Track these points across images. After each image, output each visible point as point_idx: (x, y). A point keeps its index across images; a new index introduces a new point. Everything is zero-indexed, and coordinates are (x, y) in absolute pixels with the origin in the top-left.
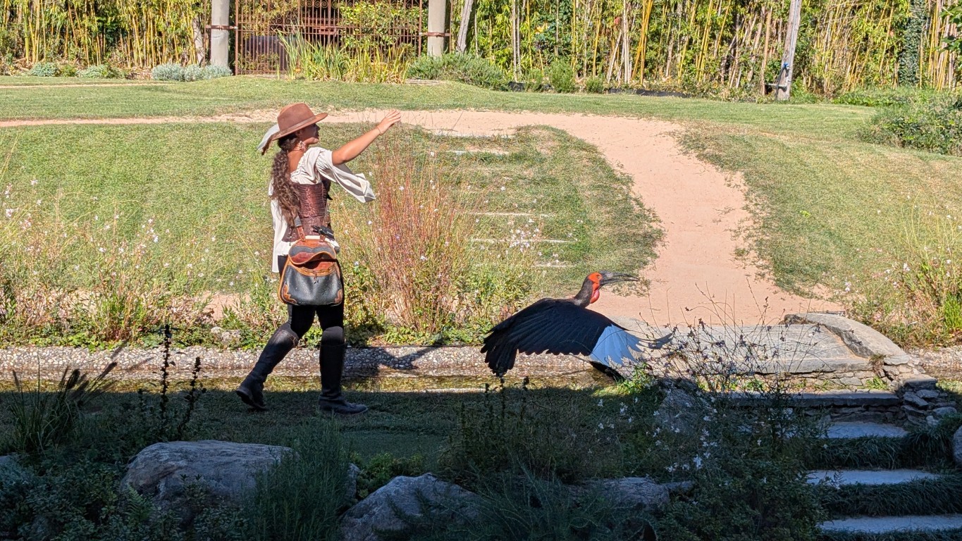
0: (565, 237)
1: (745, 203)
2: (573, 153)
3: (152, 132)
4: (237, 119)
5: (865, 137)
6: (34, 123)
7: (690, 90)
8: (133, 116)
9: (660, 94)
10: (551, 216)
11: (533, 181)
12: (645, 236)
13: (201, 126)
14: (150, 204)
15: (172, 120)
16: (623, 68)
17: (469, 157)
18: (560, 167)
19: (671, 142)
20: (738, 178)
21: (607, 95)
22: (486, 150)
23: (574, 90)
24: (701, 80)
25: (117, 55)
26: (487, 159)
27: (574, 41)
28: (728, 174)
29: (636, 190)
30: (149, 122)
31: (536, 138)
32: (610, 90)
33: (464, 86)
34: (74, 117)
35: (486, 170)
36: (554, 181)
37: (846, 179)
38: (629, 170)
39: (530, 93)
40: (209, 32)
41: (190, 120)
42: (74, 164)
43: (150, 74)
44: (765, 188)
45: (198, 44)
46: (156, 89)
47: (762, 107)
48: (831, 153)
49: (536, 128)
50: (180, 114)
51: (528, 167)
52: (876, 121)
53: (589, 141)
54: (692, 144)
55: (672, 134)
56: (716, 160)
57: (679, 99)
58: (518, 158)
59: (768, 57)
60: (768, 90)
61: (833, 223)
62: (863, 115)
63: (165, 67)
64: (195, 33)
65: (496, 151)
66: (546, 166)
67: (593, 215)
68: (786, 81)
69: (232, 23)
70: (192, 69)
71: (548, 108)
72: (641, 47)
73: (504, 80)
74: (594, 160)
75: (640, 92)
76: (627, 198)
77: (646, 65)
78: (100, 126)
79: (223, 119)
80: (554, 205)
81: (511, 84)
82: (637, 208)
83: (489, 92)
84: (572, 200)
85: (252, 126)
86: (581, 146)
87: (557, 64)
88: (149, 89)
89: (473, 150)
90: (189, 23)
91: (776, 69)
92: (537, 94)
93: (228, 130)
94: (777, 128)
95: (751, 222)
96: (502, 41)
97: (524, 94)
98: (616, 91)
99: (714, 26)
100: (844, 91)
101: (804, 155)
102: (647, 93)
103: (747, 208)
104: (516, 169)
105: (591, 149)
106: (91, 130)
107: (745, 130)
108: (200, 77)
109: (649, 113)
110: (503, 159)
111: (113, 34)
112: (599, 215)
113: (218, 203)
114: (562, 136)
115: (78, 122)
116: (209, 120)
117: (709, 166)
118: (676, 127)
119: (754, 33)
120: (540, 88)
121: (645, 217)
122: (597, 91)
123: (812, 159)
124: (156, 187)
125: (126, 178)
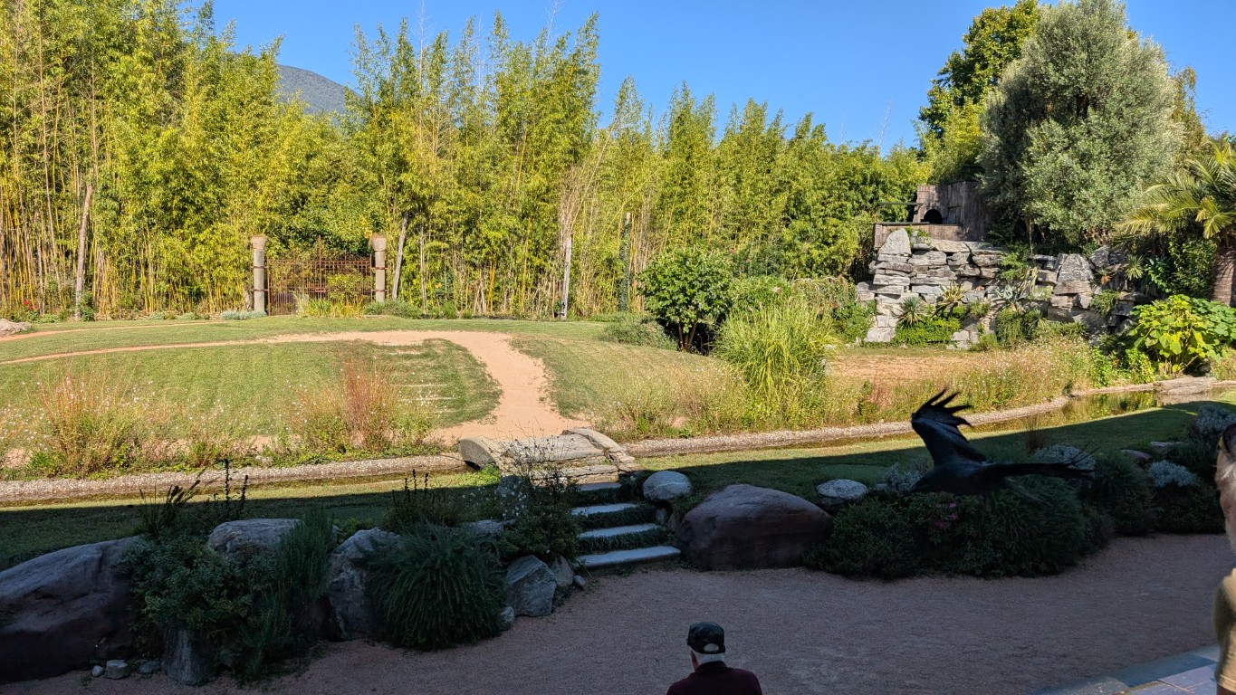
0: (451, 396)
1: (543, 374)
2: (454, 352)
3: (220, 350)
4: (270, 341)
5: (602, 338)
6: (150, 348)
7: (517, 316)
8: (209, 342)
9: (502, 318)
10: (444, 385)
11: (434, 367)
12: (494, 393)
13: (247, 346)
14: (220, 390)
15: (232, 343)
16: (482, 306)
17: (399, 357)
18: (448, 359)
19: (506, 344)
20: (540, 361)
21: (474, 320)
22: (408, 352)
23: (456, 317)
24: (522, 311)
25: (200, 307)
26: (408, 357)
27: (455, 292)
28: (535, 359)
29: (488, 370)
30: (218, 344)
31: (434, 345)
32: (475, 317)
33: (396, 318)
34: (175, 344)
35: (408, 363)
36: (445, 367)
37: (592, 360)
38: (484, 360)
39: (433, 320)
40: (253, 293)
41: (242, 343)
42: (175, 370)
43: (218, 318)
44: (553, 366)
45: (247, 300)
46: (223, 325)
47: (553, 324)
48: (585, 347)
49: (434, 339)
50: (237, 339)
51: (431, 360)
52: (606, 330)
53: (463, 345)
54: (516, 345)
55: (506, 340)
56: (528, 353)
57: (512, 321)
58: (426, 356)
59: (555, 298)
60: (556, 315)
61: (587, 382)
62: (602, 326)
63: (229, 312)
64: (245, 294)
65: (414, 353)
66: (440, 359)
67: (466, 384)
68: (565, 311)
69: (266, 287)
70: (243, 313)
71: (443, 328)
72: (490, 295)
73: (419, 314)
74: (465, 355)
75: (491, 317)
76: (483, 374)
77: (494, 303)
78: (190, 348)
79: (261, 341)
80: (445, 379)
81: (423, 315)
82: (489, 379)
83: (410, 320)
84: (455, 377)
85: (277, 345)
86: (459, 348)
87: (447, 305)
88: (218, 325)
89: (401, 353)
90: (240, 288)
91: (560, 306)
92: (437, 320)
93: (263, 347)
94: (559, 335)
95: (546, 384)
96: (416, 293)
97: (430, 320)
98: (479, 317)
99: (527, 284)
100: (593, 315)
101: (572, 349)
102: (495, 318)
103: (544, 376)
104: (424, 362)
105: (464, 349)
106: (184, 351)
107: (543, 336)
108: (248, 318)
109: (493, 329)
110: (417, 357)
111: (198, 296)
112: (469, 383)
113: (258, 387)
114: (448, 343)
115: (176, 346)
116: (253, 342)
117: (525, 356)
118: (508, 336)
119: (547, 287)
120: (438, 317)
121: (494, 384)
122: (469, 318)
123: (575, 350)
124: (223, 380)
125: (205, 376)
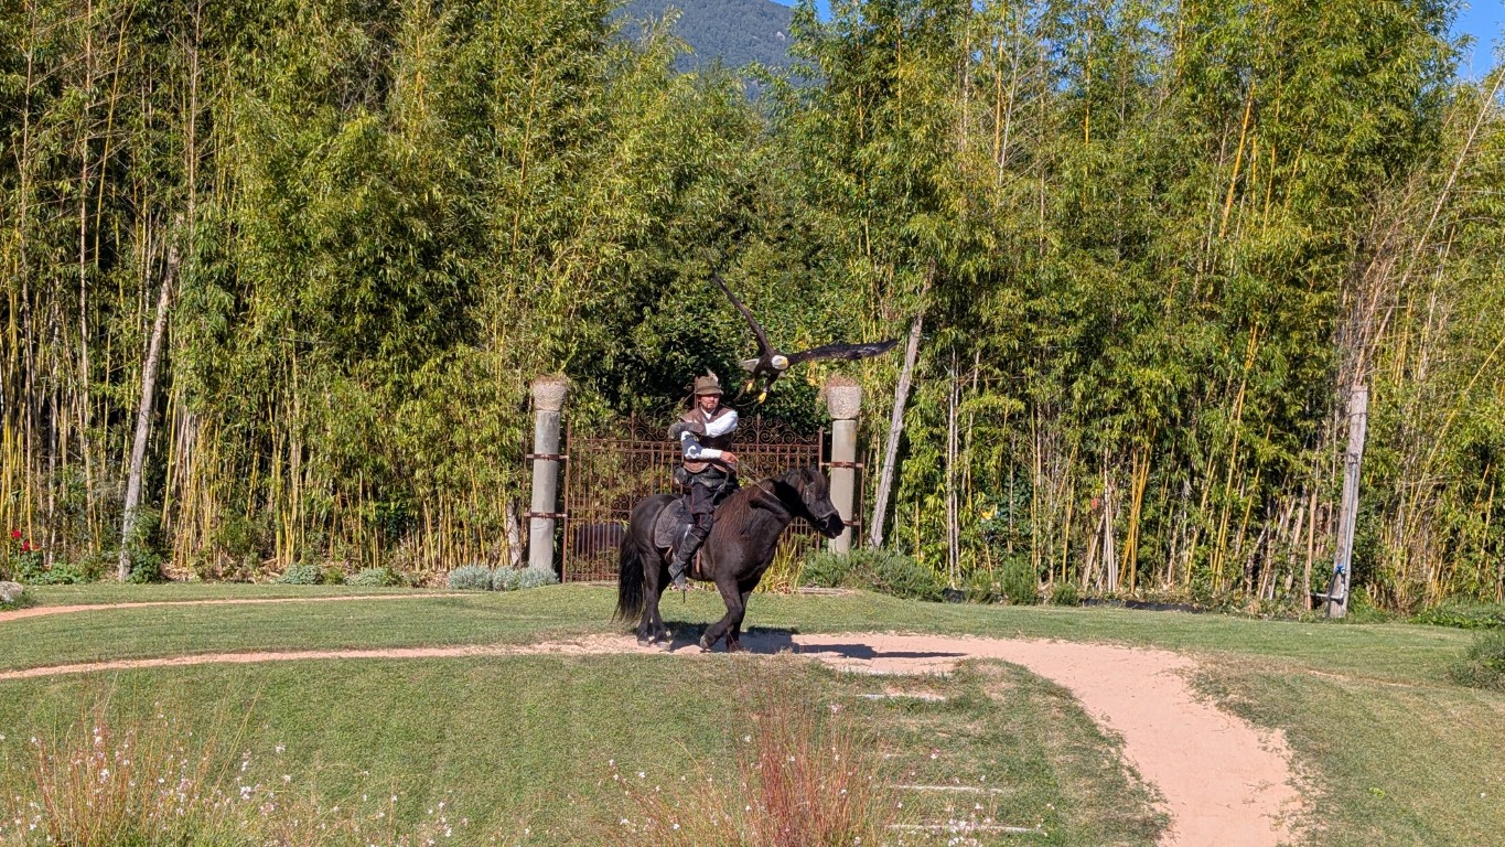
0: (1030, 824)
1: (1288, 776)
2: (1037, 699)
3: (447, 668)
4: (566, 649)
5: (1462, 678)
6: (286, 656)
7: (1201, 602)
8: (421, 646)
9: (1160, 607)
10: (1006, 791)
11: (981, 739)
12: (1145, 823)
13: (515, 661)
14: (440, 772)
15: (475, 650)
16: (1105, 568)
17: (888, 704)
18: (1019, 718)
19: (1179, 684)
20: (1278, 736)
21: (1083, 609)
22: (914, 694)
23: (1037, 600)
24: (1219, 587)
25: (402, 551)
26: (915, 707)
27: (1035, 532)
28: (1263, 732)
29: (1130, 755)
30: (442, 653)
31: (984, 676)
32: (1087, 601)
33: (880, 597)
34: (340, 648)
35: (913, 724)
36: (1010, 740)
37: (1434, 741)
38: (1119, 724)
39: (973, 606)
40: (528, 521)
41: (499, 651)
42: (338, 715)
43: (446, 582)
44: (1317, 754)
45: (513, 539)
46: (454, 602)
47: (1310, 630)
48: (1412, 702)
49: (985, 662)
50: (486, 641)
51: (972, 719)
52: (1474, 654)
53: (1061, 682)
54: (1208, 686)
55: (1180, 672)
56: (1243, 711)
57: (1188, 615)
58: (959, 706)
59: (1313, 556)
60: (1316, 603)
61: (1419, 806)
62: (1458, 642)
63: (466, 570)
64: (510, 524)
65: (928, 696)
66: (998, 717)
67: (1069, 791)
68: (1341, 591)
69: (559, 508)
70: (502, 573)
71: (1002, 629)
72: (1131, 541)
73: (938, 586)
74: (1068, 710)
75: (1131, 604)
76: (1117, 766)
77: (1139, 566)
78: (376, 661)
79: (544, 648)
80: (1014, 774)
81: (947, 591)
82: (1131, 781)
83: (917, 605)
84: (1037, 768)
85: (585, 659)
86: (1049, 688)
87: (1012, 565)
88: (443, 603)
89: (894, 694)
90: (502, 508)
91: (1327, 574)
92: (984, 607)
93: (551, 665)
94: (1330, 664)
95: (1298, 805)
96: (935, 532)
97: (965, 606)
98: (1096, 602)
99: (1236, 513)
100: (1426, 604)
101: (1373, 705)
102: (1140, 606)
103: (1291, 782)
104: (957, 722)
105: (1064, 693)
106: (363, 666)
107: (1285, 667)
108: (514, 586)
109: (1145, 639)
110: (937, 707)
111: (396, 527)
112: (1078, 790)
113: (534, 769)
114: (1020, 673)
115: (345, 654)
116: (524, 651)
117: (1235, 720)
118: (1186, 661)
119: (1292, 521)
120: (988, 598)
121: (1144, 795)
122: (1070, 602)
123: (1384, 712)
124: (449, 748)
125: (408, 734)
